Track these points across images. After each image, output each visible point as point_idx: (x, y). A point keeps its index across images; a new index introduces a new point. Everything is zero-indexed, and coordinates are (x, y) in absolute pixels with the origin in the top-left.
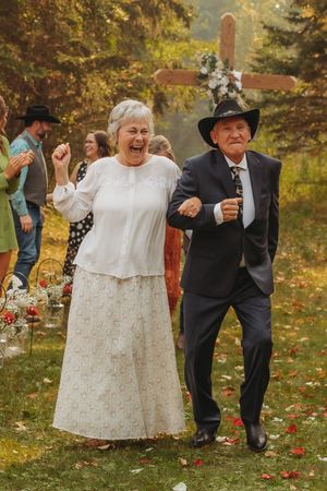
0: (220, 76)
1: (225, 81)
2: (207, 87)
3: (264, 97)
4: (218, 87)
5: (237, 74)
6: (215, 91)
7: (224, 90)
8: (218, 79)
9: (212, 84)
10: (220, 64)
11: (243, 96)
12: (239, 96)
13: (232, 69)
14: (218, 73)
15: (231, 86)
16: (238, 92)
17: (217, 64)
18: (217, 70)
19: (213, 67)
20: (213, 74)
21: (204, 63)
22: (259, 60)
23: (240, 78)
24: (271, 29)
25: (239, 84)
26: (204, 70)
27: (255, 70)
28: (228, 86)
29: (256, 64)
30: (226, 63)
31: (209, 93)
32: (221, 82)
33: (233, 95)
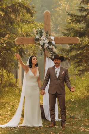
0: (44, 39)
1: (47, 41)
2: (39, 44)
3: (71, 47)
4: (44, 44)
5: (52, 38)
6: (43, 46)
7: (47, 45)
8: (44, 40)
9: (41, 43)
10: (44, 34)
11: (56, 47)
12: (54, 47)
13: (50, 36)
14: (44, 38)
15: (50, 43)
16: (53, 45)
17: (43, 34)
18: (43, 36)
19: (41, 35)
20: (42, 38)
21: (37, 34)
22: (67, 30)
23: (54, 39)
24: (71, 15)
25: (53, 42)
26: (37, 37)
27: (65, 35)
28: (49, 43)
29: (66, 32)
30: (47, 33)
31: (40, 47)
32: (45, 42)
33: (51, 47)
